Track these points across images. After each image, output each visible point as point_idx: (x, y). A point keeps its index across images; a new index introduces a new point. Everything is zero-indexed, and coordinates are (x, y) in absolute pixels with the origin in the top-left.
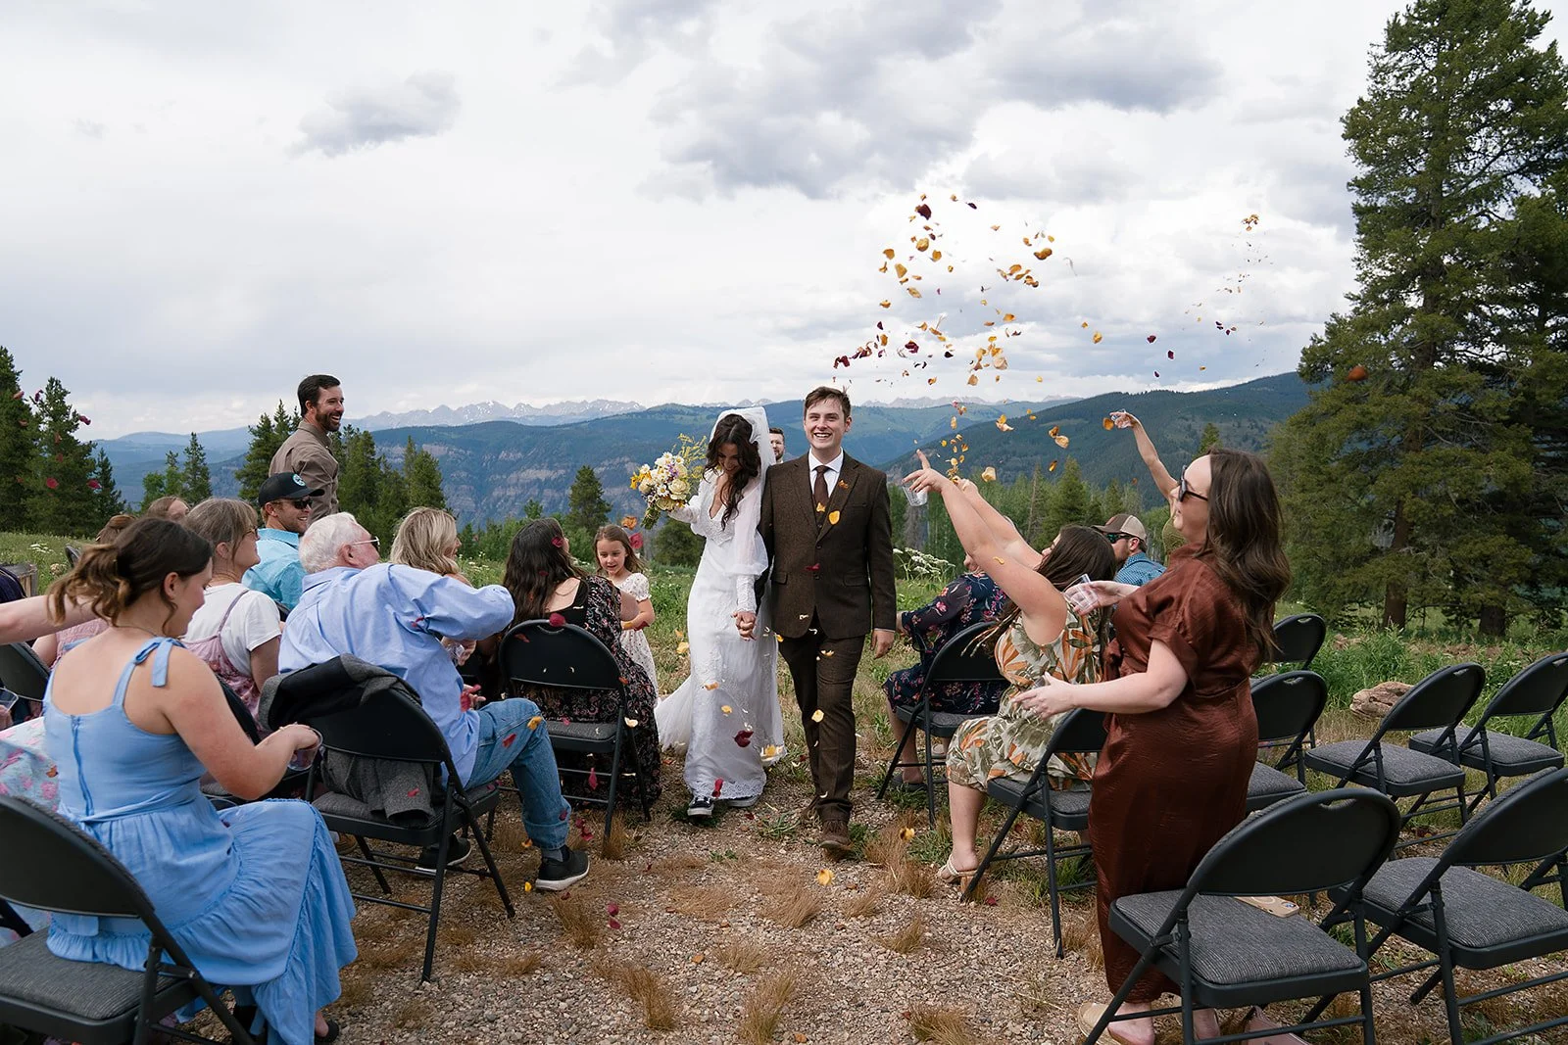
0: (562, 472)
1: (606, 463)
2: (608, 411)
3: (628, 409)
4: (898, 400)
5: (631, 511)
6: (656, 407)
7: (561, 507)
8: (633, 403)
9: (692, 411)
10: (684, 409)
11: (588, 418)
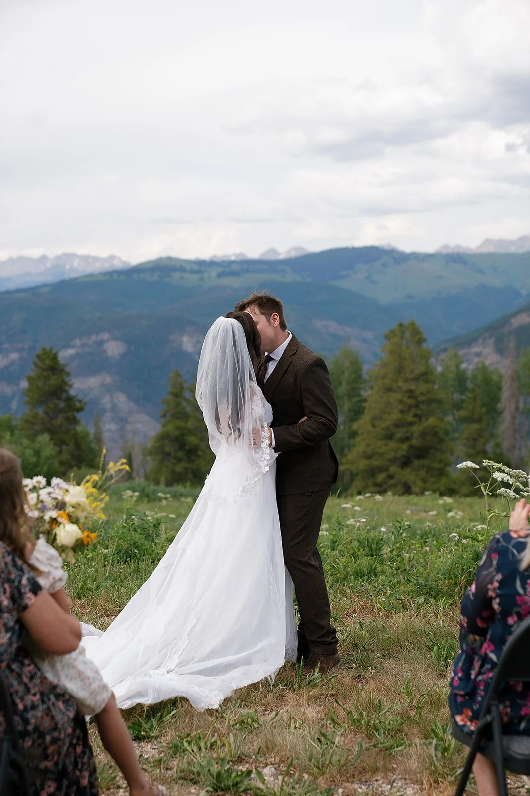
0: (14, 356)
1: (78, 342)
2: (77, 269)
3: (107, 267)
4: (488, 241)
5: (114, 408)
6: (146, 263)
7: (14, 405)
8: (112, 257)
9: (196, 267)
10: (188, 267)
11: (50, 279)
